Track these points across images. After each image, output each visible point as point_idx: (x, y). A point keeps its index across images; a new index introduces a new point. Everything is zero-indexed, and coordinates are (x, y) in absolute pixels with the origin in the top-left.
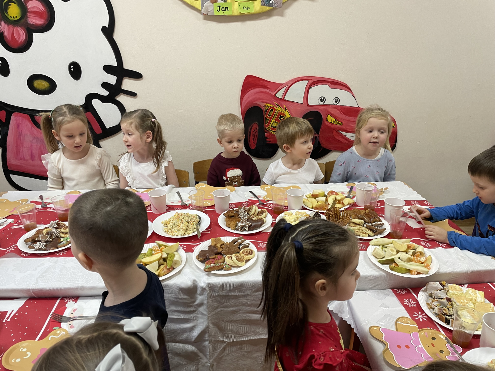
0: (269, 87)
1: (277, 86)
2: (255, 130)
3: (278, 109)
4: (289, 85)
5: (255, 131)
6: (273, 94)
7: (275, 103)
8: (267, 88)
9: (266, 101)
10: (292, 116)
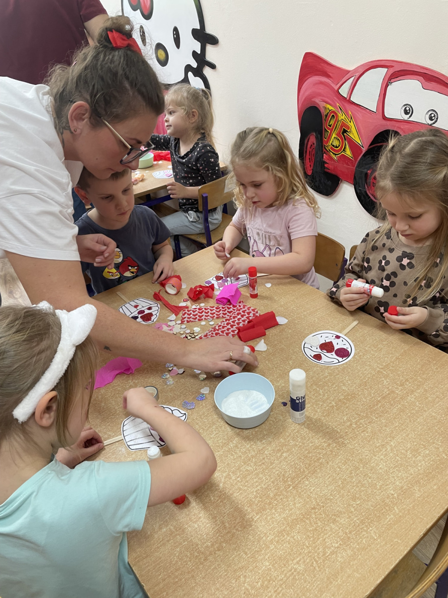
0: (331, 74)
1: (342, 74)
2: (312, 145)
3: (342, 116)
4: (358, 74)
5: (312, 147)
6: (336, 88)
7: (338, 104)
8: (328, 76)
9: (327, 99)
10: (359, 132)
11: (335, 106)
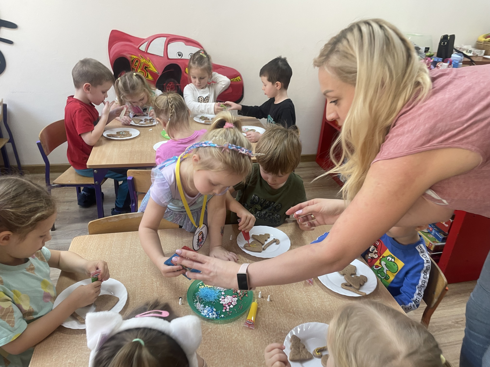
0: (132, 41)
1: (140, 41)
3: (143, 61)
4: (150, 40)
6: (137, 47)
8: (131, 42)
9: (131, 53)
10: (155, 67)
11: (138, 56)
